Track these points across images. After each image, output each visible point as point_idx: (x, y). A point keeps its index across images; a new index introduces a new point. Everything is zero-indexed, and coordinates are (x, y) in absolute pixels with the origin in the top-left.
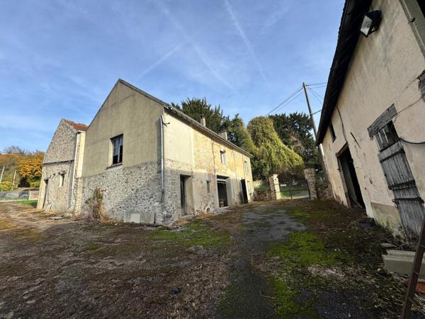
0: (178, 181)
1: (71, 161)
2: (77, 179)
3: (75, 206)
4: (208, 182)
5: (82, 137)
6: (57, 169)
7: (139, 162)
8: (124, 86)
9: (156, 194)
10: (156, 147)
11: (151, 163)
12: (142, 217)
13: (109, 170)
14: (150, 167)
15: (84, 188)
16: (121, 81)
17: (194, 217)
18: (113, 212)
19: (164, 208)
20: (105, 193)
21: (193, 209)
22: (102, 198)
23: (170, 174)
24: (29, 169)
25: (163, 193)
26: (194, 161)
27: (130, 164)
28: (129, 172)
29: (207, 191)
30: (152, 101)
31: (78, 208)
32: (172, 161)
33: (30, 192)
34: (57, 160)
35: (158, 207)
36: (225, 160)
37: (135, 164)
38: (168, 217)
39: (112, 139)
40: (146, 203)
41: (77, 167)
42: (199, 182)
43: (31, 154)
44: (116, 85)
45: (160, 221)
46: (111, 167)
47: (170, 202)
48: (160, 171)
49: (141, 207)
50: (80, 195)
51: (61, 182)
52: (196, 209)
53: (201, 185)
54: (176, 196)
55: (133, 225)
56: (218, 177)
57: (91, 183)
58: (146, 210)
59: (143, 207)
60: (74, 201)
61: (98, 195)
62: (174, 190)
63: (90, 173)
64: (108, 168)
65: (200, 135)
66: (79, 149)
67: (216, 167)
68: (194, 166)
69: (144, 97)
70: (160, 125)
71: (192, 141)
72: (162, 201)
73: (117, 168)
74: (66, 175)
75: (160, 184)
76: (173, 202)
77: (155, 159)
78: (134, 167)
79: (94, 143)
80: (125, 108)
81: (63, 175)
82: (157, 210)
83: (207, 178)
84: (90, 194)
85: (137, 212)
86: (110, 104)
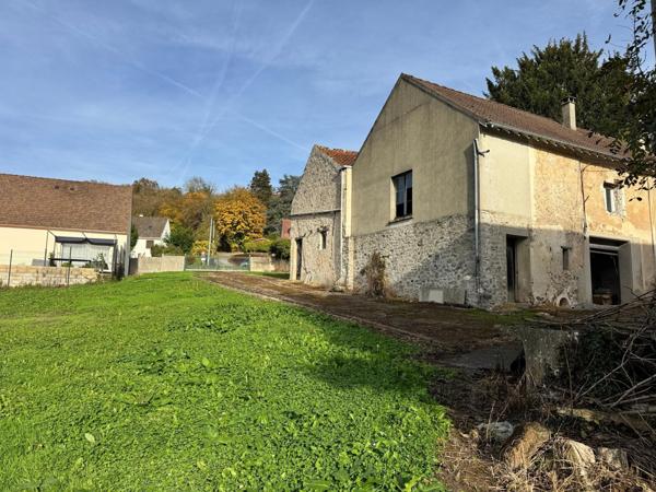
0: (503, 244)
1: (335, 212)
2: (347, 238)
3: (346, 277)
4: (565, 250)
5: (348, 176)
6: (314, 224)
7: (439, 215)
8: (410, 86)
9: (467, 263)
10: (466, 192)
11: (459, 216)
12: (445, 295)
13: (392, 226)
14: (457, 222)
15: (355, 252)
16: (405, 78)
17: (531, 307)
18: (402, 287)
19: (479, 284)
20: (388, 260)
21: (531, 295)
22: (384, 266)
23: (488, 234)
24: (229, 221)
25: (478, 261)
26: (533, 210)
27: (425, 218)
28: (422, 230)
29: (561, 267)
30: (458, 113)
31: (351, 281)
32: (492, 213)
33: (252, 259)
34: (313, 210)
35: (469, 281)
36: (618, 203)
37: (433, 218)
38: (486, 297)
39: (393, 178)
40: (453, 276)
41: (345, 221)
42: (544, 248)
43: (228, 193)
44: (397, 85)
45: (473, 301)
46: (395, 222)
47: (489, 276)
48: (474, 230)
49: (444, 281)
50: (351, 262)
51: (321, 243)
52: (535, 294)
53: (548, 255)
54: (500, 268)
55: (433, 305)
56: (593, 240)
57: (367, 245)
58: (452, 286)
59: (447, 281)
60: (344, 270)
61: (377, 263)
62: (495, 258)
63: (364, 230)
64: (390, 224)
65: (552, 157)
66: (345, 194)
67: (589, 220)
68: (535, 219)
69: (444, 106)
70: (472, 155)
71: (532, 173)
72: (476, 274)
73: (405, 224)
74: (329, 234)
75: (472, 248)
76: (494, 276)
77: (464, 209)
78: (431, 222)
79: (366, 184)
80: (413, 126)
81: (324, 233)
82: (469, 287)
83: (563, 242)
84: (365, 262)
85: (439, 288)
86: (389, 118)
